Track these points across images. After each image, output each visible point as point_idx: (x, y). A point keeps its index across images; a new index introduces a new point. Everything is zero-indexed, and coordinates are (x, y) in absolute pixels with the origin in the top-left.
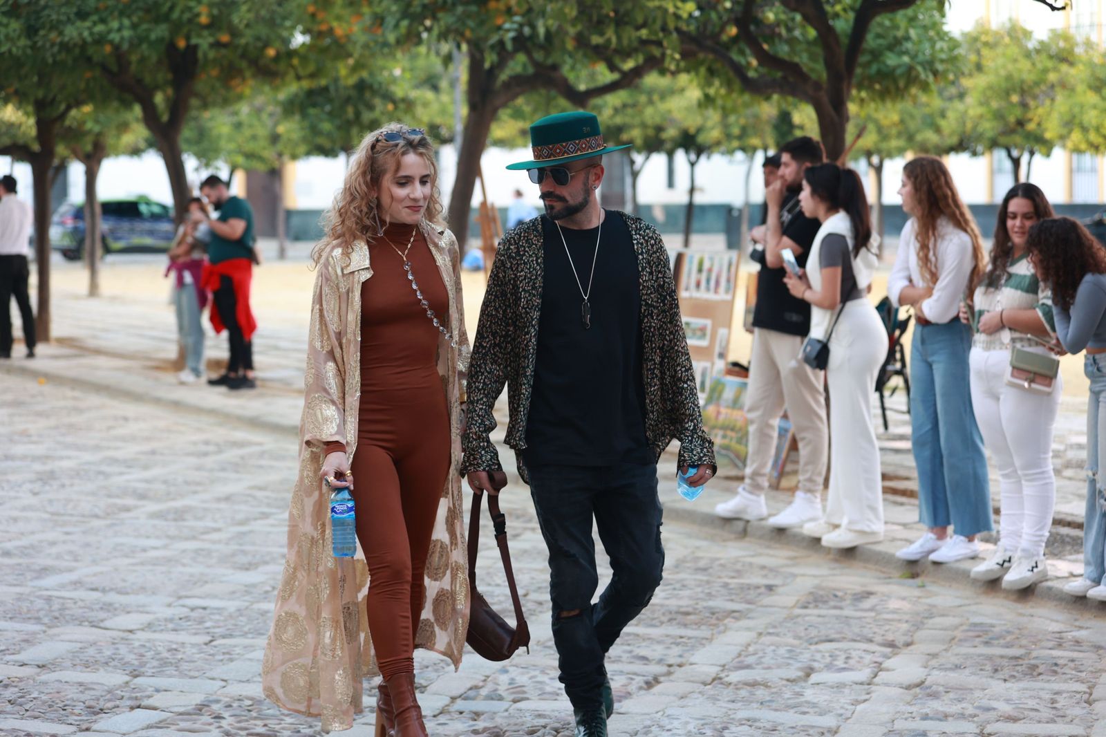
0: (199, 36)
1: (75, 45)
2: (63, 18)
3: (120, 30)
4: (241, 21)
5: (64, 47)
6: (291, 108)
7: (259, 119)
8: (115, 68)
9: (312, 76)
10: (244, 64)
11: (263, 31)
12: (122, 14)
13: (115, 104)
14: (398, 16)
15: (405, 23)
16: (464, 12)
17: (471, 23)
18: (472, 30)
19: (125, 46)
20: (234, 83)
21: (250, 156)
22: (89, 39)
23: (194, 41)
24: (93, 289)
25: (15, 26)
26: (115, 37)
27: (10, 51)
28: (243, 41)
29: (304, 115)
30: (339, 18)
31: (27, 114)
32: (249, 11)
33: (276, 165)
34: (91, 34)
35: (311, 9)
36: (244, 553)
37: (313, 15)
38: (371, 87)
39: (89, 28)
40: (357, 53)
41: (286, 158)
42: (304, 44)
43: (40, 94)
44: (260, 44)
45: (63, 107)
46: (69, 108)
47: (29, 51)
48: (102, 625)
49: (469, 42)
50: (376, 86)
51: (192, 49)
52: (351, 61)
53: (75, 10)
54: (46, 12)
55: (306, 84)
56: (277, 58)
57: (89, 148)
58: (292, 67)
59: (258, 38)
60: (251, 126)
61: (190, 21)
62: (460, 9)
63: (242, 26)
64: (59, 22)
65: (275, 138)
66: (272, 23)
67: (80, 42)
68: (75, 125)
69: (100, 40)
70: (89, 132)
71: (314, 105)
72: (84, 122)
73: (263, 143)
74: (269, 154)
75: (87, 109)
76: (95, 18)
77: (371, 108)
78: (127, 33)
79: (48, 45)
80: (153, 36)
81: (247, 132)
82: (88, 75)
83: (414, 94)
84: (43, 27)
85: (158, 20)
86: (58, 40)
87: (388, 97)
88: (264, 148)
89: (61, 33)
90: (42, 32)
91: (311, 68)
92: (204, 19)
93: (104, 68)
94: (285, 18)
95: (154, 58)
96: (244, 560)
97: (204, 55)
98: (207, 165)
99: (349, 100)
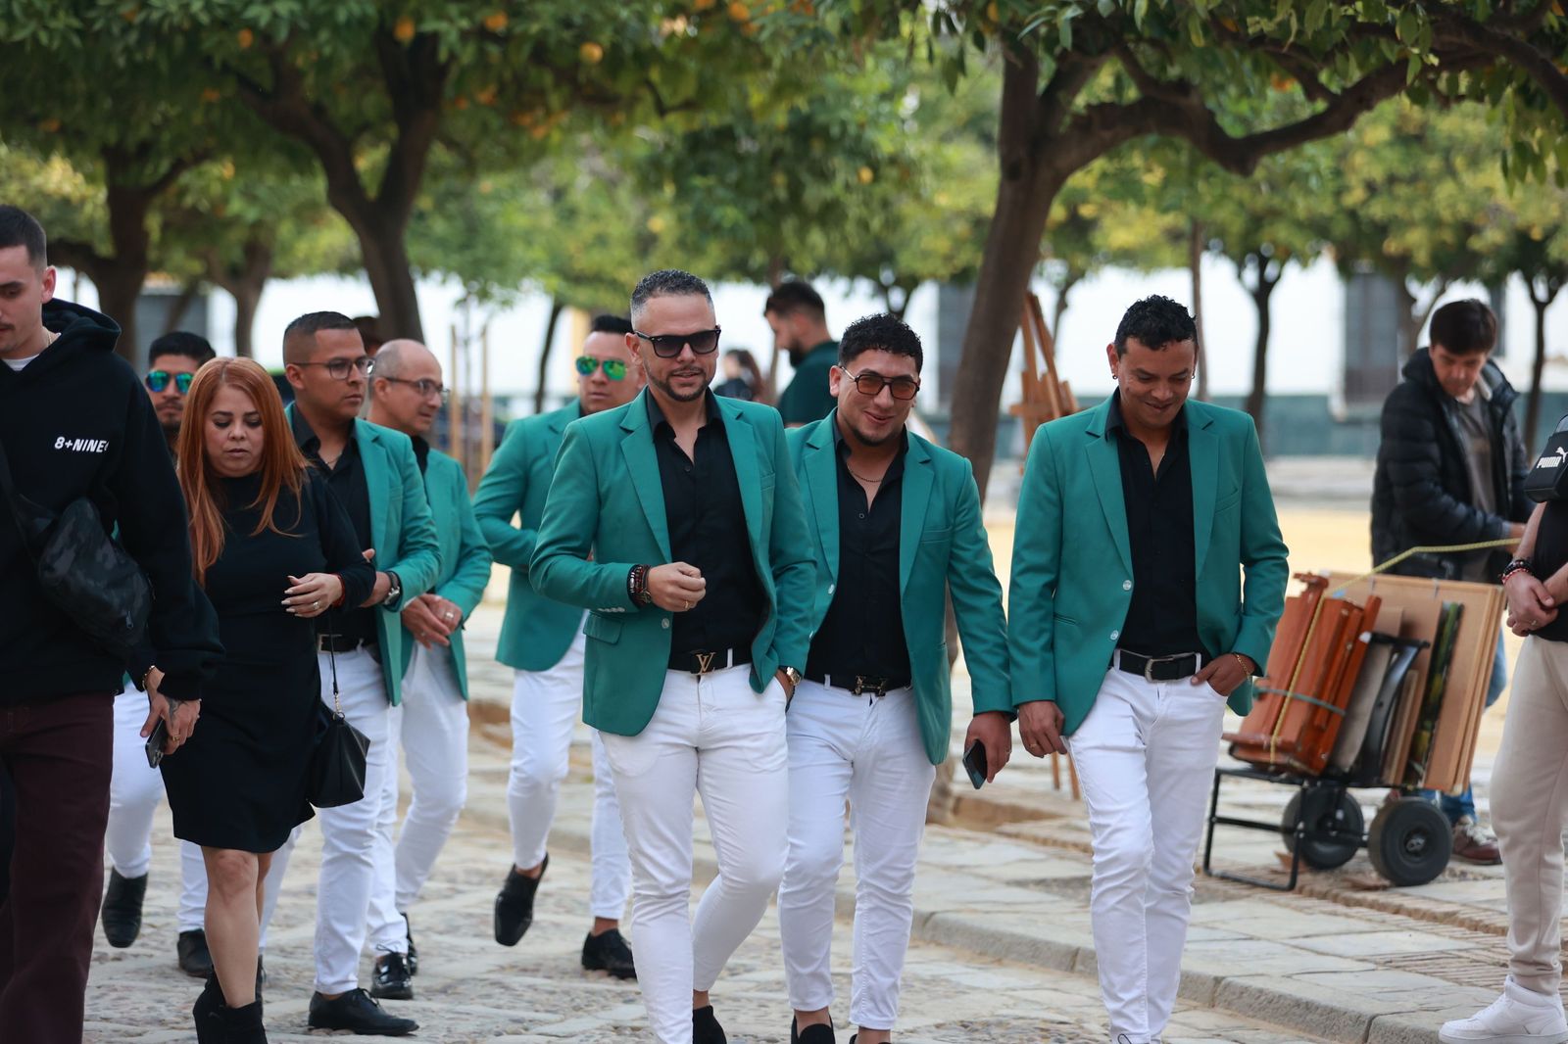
0: (441, 16)
1: (175, 29)
5: (153, 33)
6: (650, 174)
8: (266, 82)
9: (689, 106)
10: (547, 80)
13: (279, 160)
19: (283, 34)
20: (526, 120)
22: (204, 18)
23: (430, 26)
26: (259, 14)
27: (35, 38)
28: (534, 28)
29: (683, 190)
31: (90, 179)
38: (824, 132)
42: (673, 37)
43: (112, 137)
44: (569, 35)
45: (165, 166)
46: (178, 166)
47: (76, 41)
50: (834, 130)
51: (426, 43)
52: (772, 76)
55: (679, 124)
56: (613, 60)
57: (236, 255)
58: (649, 85)
59: (565, 22)
67: (186, 25)
68: (204, 205)
69: (228, 21)
70: (235, 221)
71: (704, 170)
72: (225, 200)
75: (223, 170)
77: (824, 176)
78: (285, 7)
79: (116, 29)
80: (342, 15)
82: (212, 96)
86: (138, 18)
87: (861, 152)
91: (688, 89)
93: (245, 83)
95: (347, 62)
97: (453, 56)
98: (484, 295)
99: (777, 156)
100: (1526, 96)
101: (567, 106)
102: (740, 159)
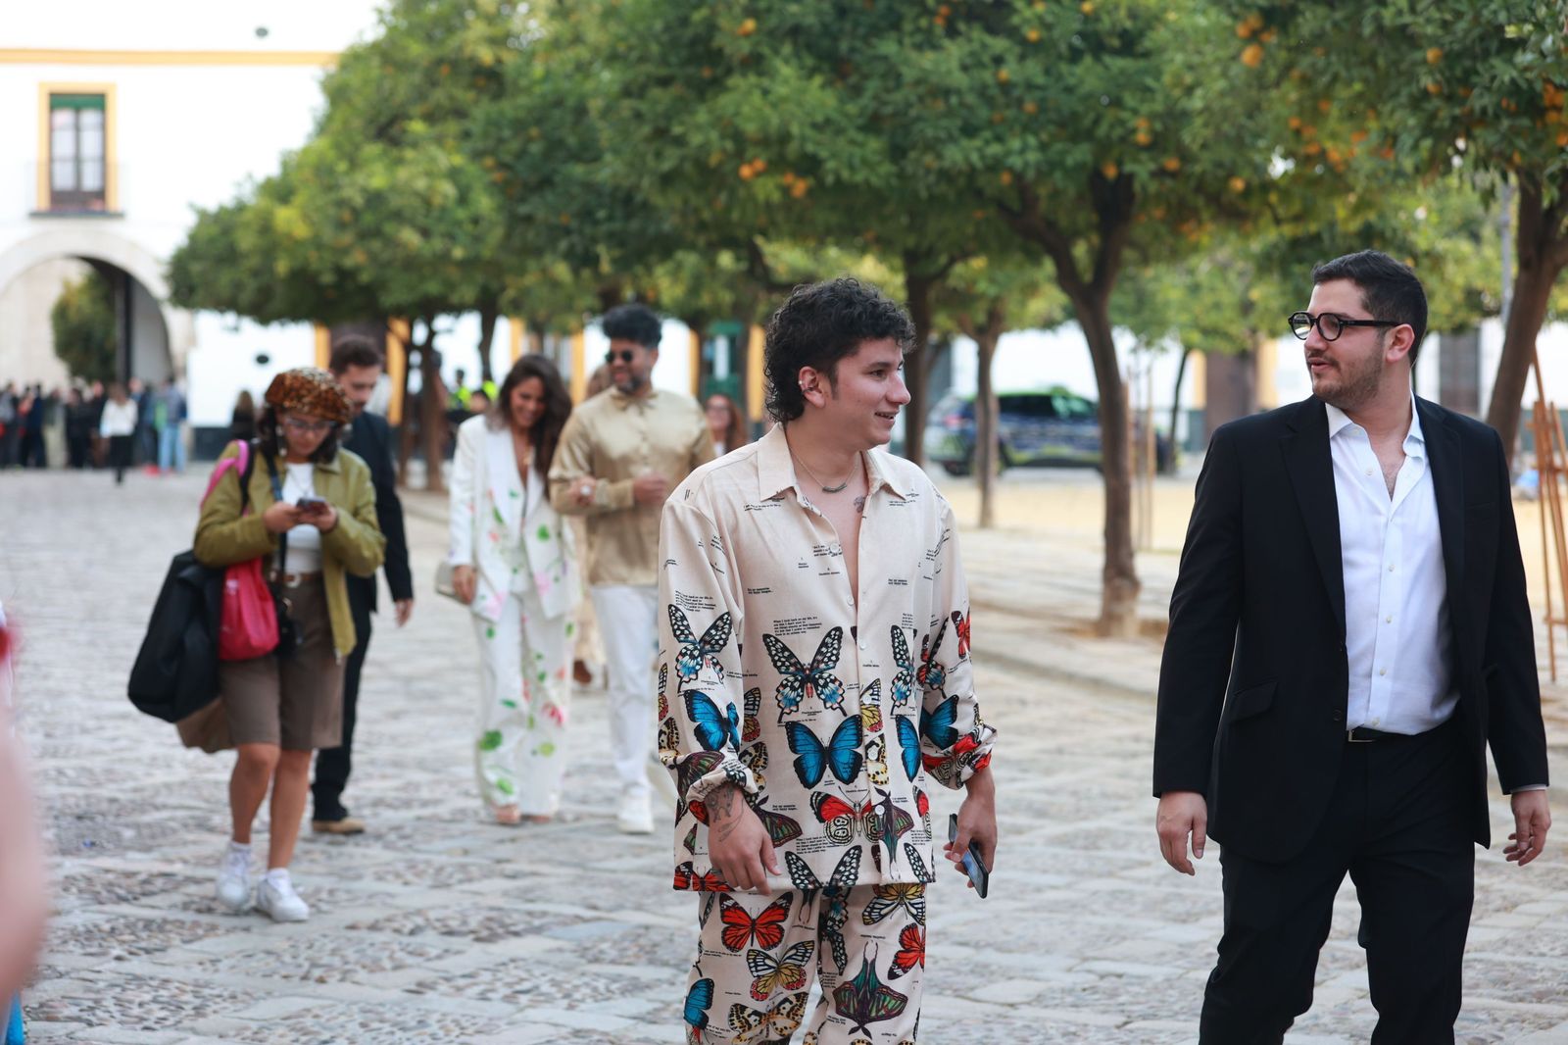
0: (1136, 160)
1: (960, 173)
2: (942, 135)
3: (1023, 151)
4: (1194, 140)
5: (945, 175)
6: (1269, 263)
7: (1225, 280)
8: (1016, 205)
9: (1298, 218)
10: (1200, 201)
11: (1226, 154)
12: (1026, 129)
13: (1018, 257)
14: (1417, 133)
15: (1427, 143)
16: (1511, 128)
17: (1521, 143)
18: (1523, 153)
19: (1031, 174)
20: (1187, 227)
21: (1208, 332)
22: (979, 165)
23: (1129, 167)
24: (986, 518)
25: (874, 145)
26: (1016, 162)
27: (867, 181)
28: (1198, 169)
29: (1286, 275)
30: (1334, 136)
31: (892, 269)
32: (1206, 125)
33: (1249, 344)
34: (983, 157)
35: (1295, 123)
36: (1181, 897)
37: (1298, 132)
38: (1381, 236)
39: (979, 150)
40: (1360, 185)
41: (1262, 335)
42: (1286, 173)
43: (911, 241)
44: (1221, 173)
45: (943, 260)
46: (952, 261)
47: (894, 182)
48: (971, 995)
49: (1518, 172)
50: (1388, 234)
51: (1126, 180)
52: (1352, 198)
53: (959, 123)
54: (920, 126)
55: (1288, 230)
56: (1247, 192)
57: (981, 318)
58: (1269, 205)
59: (1219, 165)
60: (1212, 289)
61: (1123, 140)
62: (1505, 123)
63: (1195, 148)
64: (938, 140)
65: (1246, 307)
66: (1239, 143)
67: (967, 169)
68: (962, 286)
69: (995, 166)
70: (982, 296)
71: (1300, 261)
72: (974, 282)
73: (1229, 313)
74: (1238, 329)
75: (978, 263)
76: (987, 134)
78: (1033, 157)
79: (921, 172)
80: (1070, 161)
81: (1208, 299)
82: (979, 214)
83: (1442, 245)
84: (913, 147)
85: (1075, 138)
86: (936, 165)
87: (1406, 249)
88: (1231, 321)
89: (939, 156)
90: (913, 155)
91: (1296, 207)
92: (1142, 137)
93: (1002, 206)
94: (1257, 136)
95: (1072, 191)
96: (1179, 908)
97: (1143, 188)
98: (1149, 344)
101: (1214, 219)
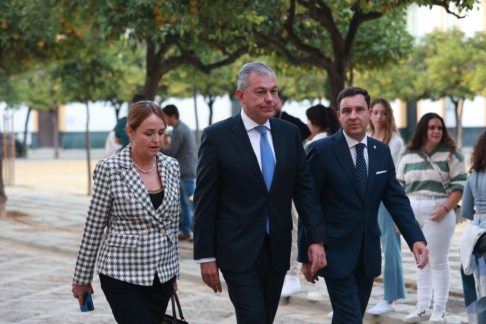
0: (2, 35)
4: (23, 27)
6: (55, 75)
7: (44, 82)
9: (65, 58)
10: (29, 51)
11: (37, 33)
14: (106, 24)
15: (110, 28)
16: (142, 22)
17: (145, 28)
18: (146, 32)
20: (23, 61)
21: (37, 102)
28: (26, 38)
29: (63, 79)
30: (77, 25)
32: (27, 21)
35: (62, 20)
37: (63, 24)
38: (99, 64)
40: (89, 45)
41: (59, 104)
42: (61, 40)
44: (34, 40)
49: (146, 39)
50: (102, 63)
52: (86, 50)
55: (63, 62)
56: (46, 46)
58: (55, 52)
59: (34, 36)
60: (39, 86)
62: (140, 20)
63: (24, 29)
65: (52, 93)
66: (42, 28)
71: (69, 74)
73: (46, 95)
74: (49, 101)
77: (100, 75)
81: (38, 89)
83: (123, 68)
87: (109, 69)
88: (47, 98)
91: (65, 53)
92: (4, 26)
94: (49, 25)
97: (5, 45)
98: (12, 107)
99: (87, 71)
100: (278, 55)
101: (34, 58)
102: (78, 71)
